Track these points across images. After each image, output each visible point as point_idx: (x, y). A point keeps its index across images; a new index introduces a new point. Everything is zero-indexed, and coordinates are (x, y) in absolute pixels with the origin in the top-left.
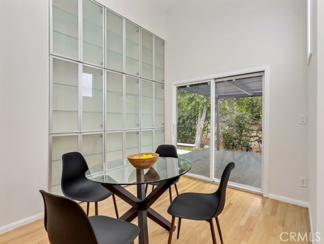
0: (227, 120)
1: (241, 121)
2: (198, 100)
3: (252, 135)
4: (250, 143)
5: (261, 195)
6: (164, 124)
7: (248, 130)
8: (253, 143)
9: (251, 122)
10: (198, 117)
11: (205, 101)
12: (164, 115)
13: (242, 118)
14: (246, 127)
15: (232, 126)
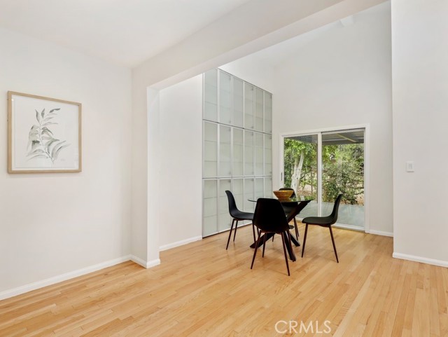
0: (329, 169)
1: (344, 171)
2: (294, 146)
3: (358, 186)
4: (355, 196)
5: (363, 232)
6: (271, 173)
7: (353, 182)
8: (359, 196)
9: (355, 171)
10: (294, 165)
11: (303, 147)
12: (272, 164)
13: (346, 167)
14: (350, 177)
15: (334, 176)
